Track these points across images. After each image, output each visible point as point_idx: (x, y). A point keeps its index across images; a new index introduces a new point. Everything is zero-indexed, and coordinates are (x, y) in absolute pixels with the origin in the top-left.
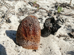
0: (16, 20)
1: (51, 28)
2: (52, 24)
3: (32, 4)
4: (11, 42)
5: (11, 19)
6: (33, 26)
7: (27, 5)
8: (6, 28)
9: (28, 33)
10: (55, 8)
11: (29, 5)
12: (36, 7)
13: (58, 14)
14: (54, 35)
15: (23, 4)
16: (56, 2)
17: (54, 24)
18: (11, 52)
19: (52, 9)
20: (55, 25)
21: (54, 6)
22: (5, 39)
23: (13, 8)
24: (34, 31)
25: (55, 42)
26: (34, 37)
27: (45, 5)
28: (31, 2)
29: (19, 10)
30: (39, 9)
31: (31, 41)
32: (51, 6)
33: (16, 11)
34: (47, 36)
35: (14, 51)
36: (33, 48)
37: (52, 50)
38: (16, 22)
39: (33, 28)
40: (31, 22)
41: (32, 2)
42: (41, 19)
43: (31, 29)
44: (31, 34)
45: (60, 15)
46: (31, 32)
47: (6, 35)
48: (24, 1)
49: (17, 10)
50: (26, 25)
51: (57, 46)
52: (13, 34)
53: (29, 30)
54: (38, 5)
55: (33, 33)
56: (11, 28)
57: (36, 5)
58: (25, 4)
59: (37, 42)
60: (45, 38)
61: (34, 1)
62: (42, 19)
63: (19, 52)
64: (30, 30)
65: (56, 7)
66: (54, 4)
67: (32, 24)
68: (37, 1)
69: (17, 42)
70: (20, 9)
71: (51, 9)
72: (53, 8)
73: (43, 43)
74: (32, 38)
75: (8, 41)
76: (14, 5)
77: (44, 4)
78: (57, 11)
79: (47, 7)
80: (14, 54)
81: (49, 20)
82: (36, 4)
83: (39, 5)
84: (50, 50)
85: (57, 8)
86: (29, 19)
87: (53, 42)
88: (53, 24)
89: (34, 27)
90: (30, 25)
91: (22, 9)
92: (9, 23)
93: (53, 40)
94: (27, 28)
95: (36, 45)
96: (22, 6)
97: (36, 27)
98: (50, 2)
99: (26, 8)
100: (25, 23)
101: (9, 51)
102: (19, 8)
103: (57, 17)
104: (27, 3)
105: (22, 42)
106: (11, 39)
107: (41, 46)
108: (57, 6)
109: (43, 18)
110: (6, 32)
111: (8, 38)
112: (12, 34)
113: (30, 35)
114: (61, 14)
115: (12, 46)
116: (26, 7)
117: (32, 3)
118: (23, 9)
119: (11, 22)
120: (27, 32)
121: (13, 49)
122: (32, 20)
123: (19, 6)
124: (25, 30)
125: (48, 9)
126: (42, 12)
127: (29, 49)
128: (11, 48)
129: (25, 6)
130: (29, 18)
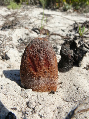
0: (16, 55)
1: (72, 56)
2: (72, 51)
3: (38, 31)
4: (14, 85)
5: (9, 55)
6: (43, 52)
7: (31, 32)
8: (3, 67)
9: (38, 64)
10: (74, 31)
11: (33, 32)
12: (44, 34)
13: (80, 38)
14: (78, 66)
15: (24, 32)
16: (74, 23)
17: (77, 50)
18: (15, 99)
19: (71, 33)
20: (78, 52)
21: (72, 28)
22: (4, 82)
23: (10, 39)
24: (47, 59)
25: (83, 76)
26: (49, 69)
27: (58, 29)
28: (35, 27)
29: (19, 41)
30: (49, 36)
31: (44, 77)
32: (68, 30)
33: (15, 44)
34: (68, 70)
35: (20, 96)
36: (49, 90)
37: (79, 89)
38: (17, 58)
39: (44, 55)
40: (39, 46)
41: (37, 27)
42: (55, 48)
43: (42, 57)
44: (43, 65)
45: (84, 39)
46: (43, 62)
47: (4, 77)
48: (25, 28)
49: (17, 41)
50: (33, 52)
51: (87, 82)
52: (15, 75)
53: (38, 59)
54: (48, 30)
55: (45, 64)
56: (10, 67)
57: (44, 32)
58: (27, 31)
59: (54, 77)
60: (66, 73)
61: (40, 26)
62: (57, 49)
63: (27, 97)
64: (40, 60)
65: (76, 29)
66: (71, 25)
67: (42, 50)
68: (44, 26)
69: (23, 84)
70: (21, 39)
71: (69, 34)
72: (71, 31)
73: (63, 81)
74: (45, 72)
75: (8, 84)
76: (10, 35)
77: (57, 27)
78: (77, 35)
79: (62, 32)
80: (20, 101)
81: (67, 45)
82: (45, 30)
83: (50, 30)
84: (76, 88)
85: (78, 30)
86: (36, 43)
87: (79, 77)
88: (74, 51)
89: (46, 53)
90: (39, 51)
91: (23, 39)
92: (7, 60)
93: (78, 74)
94: (35, 57)
95: (53, 83)
96: (22, 35)
97: (49, 52)
98: (65, 24)
99: (30, 38)
100: (31, 50)
101: (12, 98)
102: (19, 38)
103: (79, 43)
104: (30, 30)
105: (31, 81)
106: (13, 82)
107: (61, 85)
108: (77, 27)
109: (58, 47)
110: (3, 73)
111: (8, 80)
112: (13, 75)
113: (41, 68)
114: (85, 37)
115: (16, 90)
116: (29, 36)
117: (37, 29)
118: (25, 39)
119: (9, 59)
120: (36, 62)
121: (17, 94)
122: (42, 43)
123: (18, 35)
124: (33, 61)
125: (64, 34)
126: (55, 40)
127: (42, 91)
128: (14, 93)
129: (27, 34)
130: (36, 41)
